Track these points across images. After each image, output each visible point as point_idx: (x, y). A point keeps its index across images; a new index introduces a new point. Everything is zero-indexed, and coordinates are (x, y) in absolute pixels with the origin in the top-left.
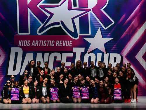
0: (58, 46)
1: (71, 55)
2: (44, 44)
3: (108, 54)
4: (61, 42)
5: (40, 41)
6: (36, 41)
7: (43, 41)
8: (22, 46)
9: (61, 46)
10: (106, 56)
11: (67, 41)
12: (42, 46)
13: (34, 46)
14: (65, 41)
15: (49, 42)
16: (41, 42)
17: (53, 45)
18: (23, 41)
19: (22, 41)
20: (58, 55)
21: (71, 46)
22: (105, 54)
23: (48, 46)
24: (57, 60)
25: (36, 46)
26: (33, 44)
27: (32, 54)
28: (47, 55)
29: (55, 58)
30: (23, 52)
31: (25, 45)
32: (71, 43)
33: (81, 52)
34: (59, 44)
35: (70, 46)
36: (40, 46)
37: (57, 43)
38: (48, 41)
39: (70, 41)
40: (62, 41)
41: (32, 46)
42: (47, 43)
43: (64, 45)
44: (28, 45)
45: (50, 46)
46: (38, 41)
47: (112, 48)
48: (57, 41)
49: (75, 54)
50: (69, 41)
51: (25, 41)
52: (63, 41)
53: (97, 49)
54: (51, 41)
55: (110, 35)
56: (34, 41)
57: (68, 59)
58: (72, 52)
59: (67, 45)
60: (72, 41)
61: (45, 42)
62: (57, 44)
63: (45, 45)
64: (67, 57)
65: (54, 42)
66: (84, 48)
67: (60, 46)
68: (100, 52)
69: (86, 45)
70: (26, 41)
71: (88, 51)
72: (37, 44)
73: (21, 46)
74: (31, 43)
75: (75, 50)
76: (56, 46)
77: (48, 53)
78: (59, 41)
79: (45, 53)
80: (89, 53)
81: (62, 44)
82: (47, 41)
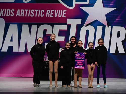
0: (49, 16)
1: (64, 27)
2: (31, 13)
3: (110, 27)
4: (53, 12)
5: (27, 10)
6: (22, 10)
7: (30, 10)
8: (5, 15)
9: (53, 16)
10: (108, 29)
11: (60, 11)
12: (29, 16)
13: (19, 16)
14: (58, 11)
15: (38, 12)
16: (28, 12)
17: (42, 15)
18: (6, 10)
19: (4, 10)
20: (48, 27)
21: (65, 16)
22: (107, 27)
23: (36, 16)
24: (47, 33)
25: (21, 16)
26: (18, 13)
27: (16, 25)
28: (34, 27)
29: (45, 31)
30: (5, 23)
31: (8, 14)
32: (65, 14)
33: (77, 24)
34: (50, 13)
35: (63, 16)
36: (26, 16)
37: (47, 13)
38: (37, 10)
39: (64, 11)
40: (53, 10)
41: (16, 16)
42: (34, 12)
43: (56, 16)
44: (11, 14)
45: (39, 16)
46: (24, 10)
47: (115, 20)
48: (47, 10)
49: (69, 26)
50: (62, 11)
51: (8, 10)
52: (55, 11)
53: (96, 20)
54: (40, 10)
55: (113, 3)
56: (19, 10)
57: (61, 33)
58: (65, 24)
59: (60, 15)
60: (66, 11)
61: (33, 11)
62: (48, 15)
63: (32, 15)
64: (59, 30)
65: (44, 12)
66: (81, 19)
67: (51, 16)
68: (100, 24)
69: (84, 16)
70: (10, 10)
71: (86, 23)
72: (22, 14)
73: (3, 15)
74: (15, 13)
75: (69, 21)
76: (47, 16)
77: (36, 25)
78: (49, 11)
79: (32, 25)
80: (87, 25)
81: (54, 15)
82: (35, 10)
